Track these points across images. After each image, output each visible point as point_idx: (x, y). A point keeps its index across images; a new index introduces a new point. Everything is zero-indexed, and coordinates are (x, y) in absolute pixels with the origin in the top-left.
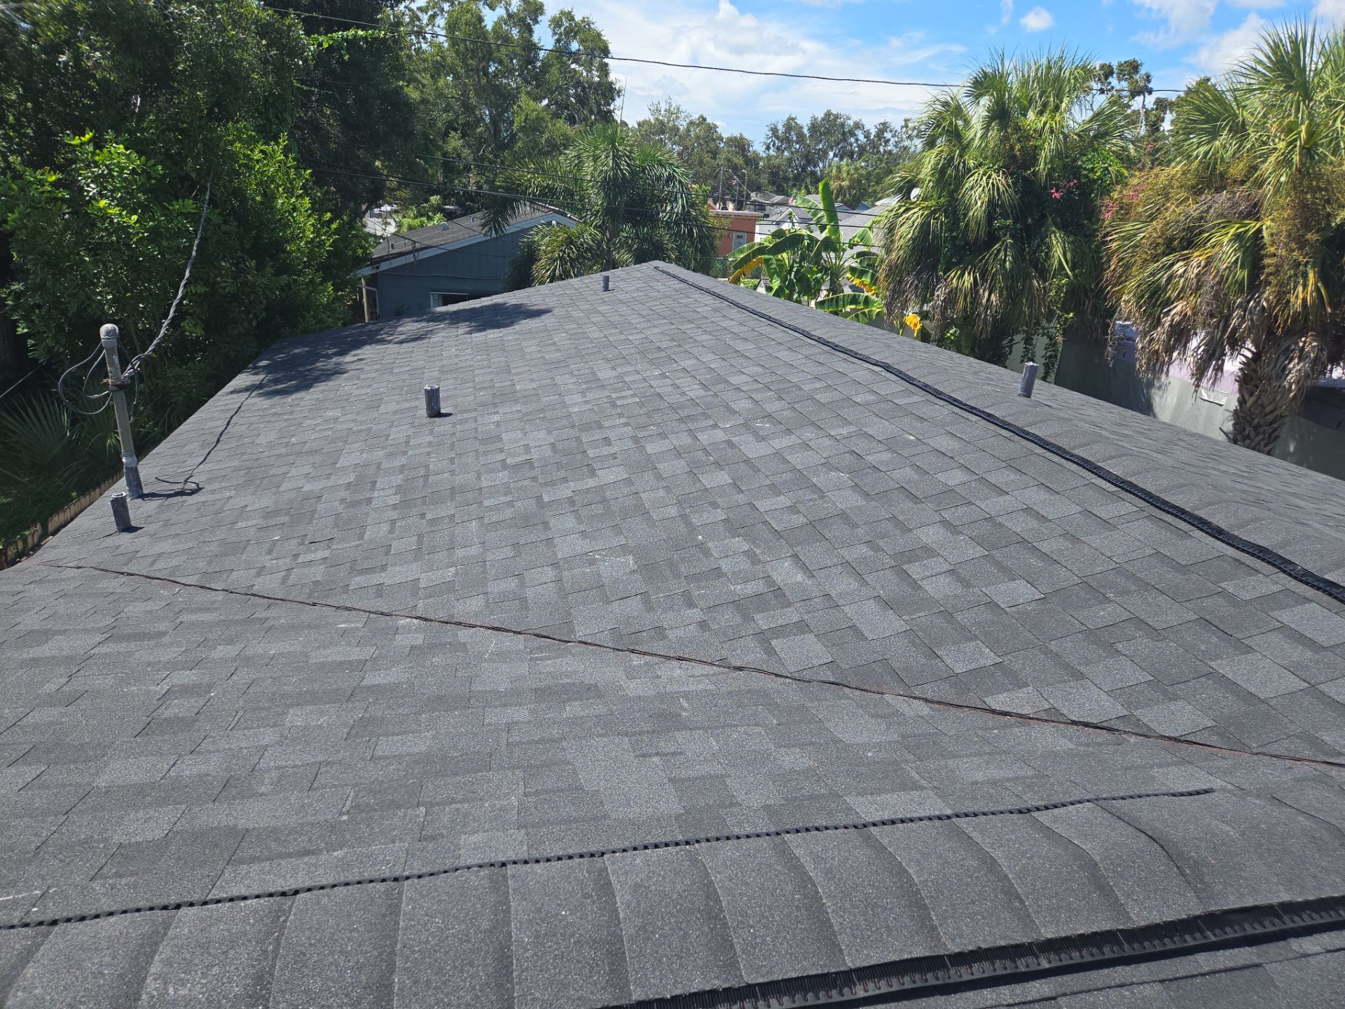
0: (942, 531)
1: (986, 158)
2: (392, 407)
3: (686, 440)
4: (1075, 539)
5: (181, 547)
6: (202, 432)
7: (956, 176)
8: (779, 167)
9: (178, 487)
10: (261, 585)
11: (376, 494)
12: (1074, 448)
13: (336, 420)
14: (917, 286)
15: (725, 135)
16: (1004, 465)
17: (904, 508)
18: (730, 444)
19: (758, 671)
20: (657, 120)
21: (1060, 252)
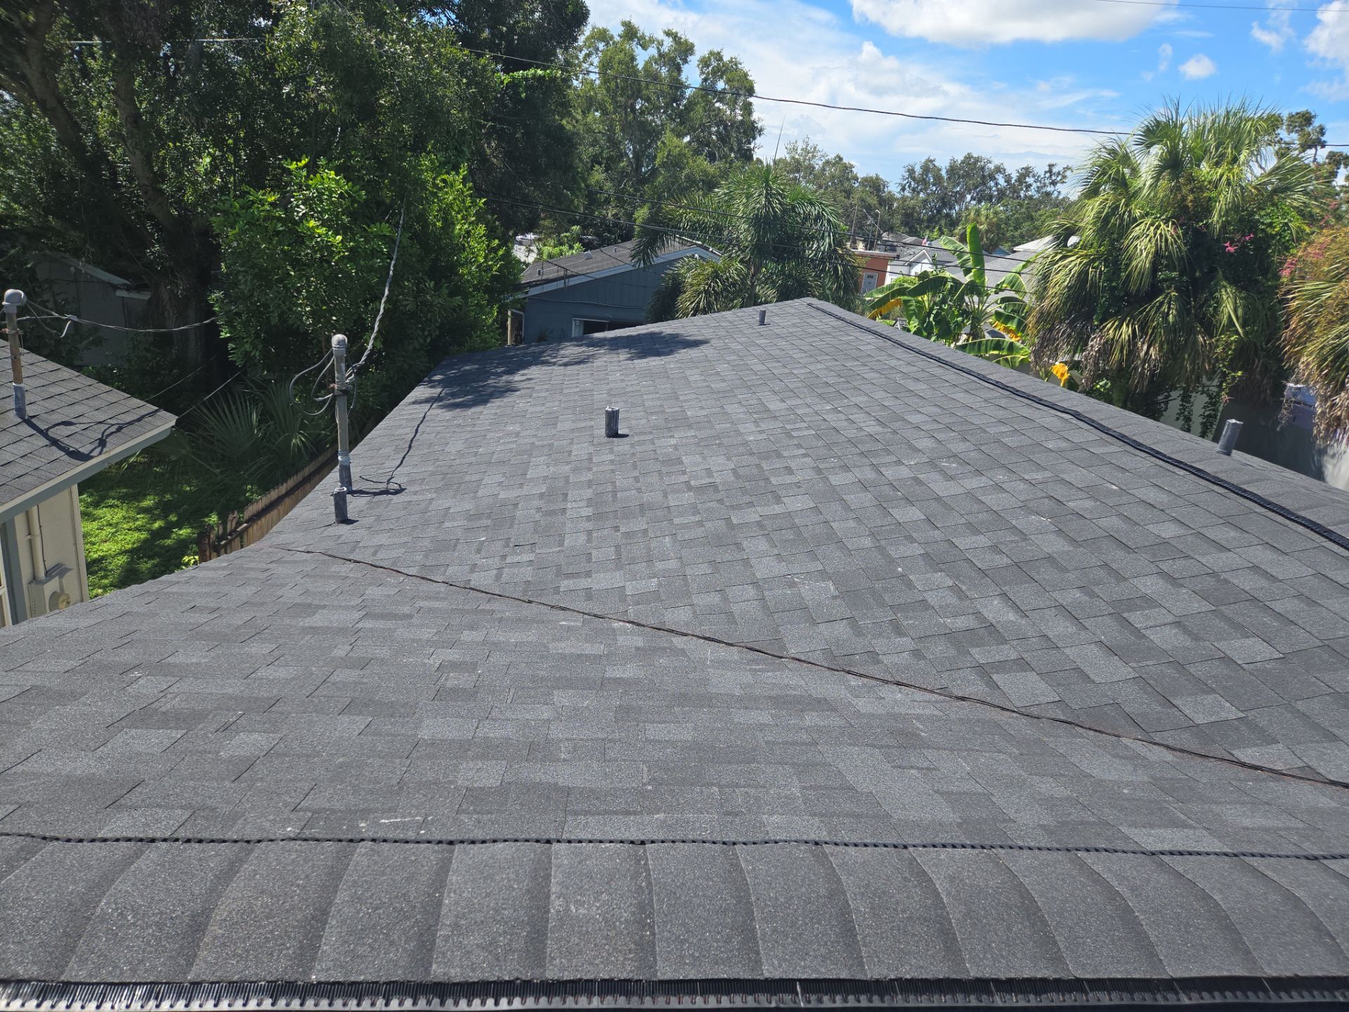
0: (1161, 582)
1: (1153, 208)
2: (568, 425)
3: (869, 474)
4: (1312, 602)
5: (397, 541)
6: (393, 438)
7: (1120, 225)
8: (914, 208)
9: (382, 487)
10: (477, 580)
11: (569, 505)
12: (1299, 509)
13: (517, 434)
15: (861, 175)
16: (1221, 521)
17: (1117, 558)
18: (916, 479)
19: (983, 702)
20: (793, 158)
21: (1230, 308)
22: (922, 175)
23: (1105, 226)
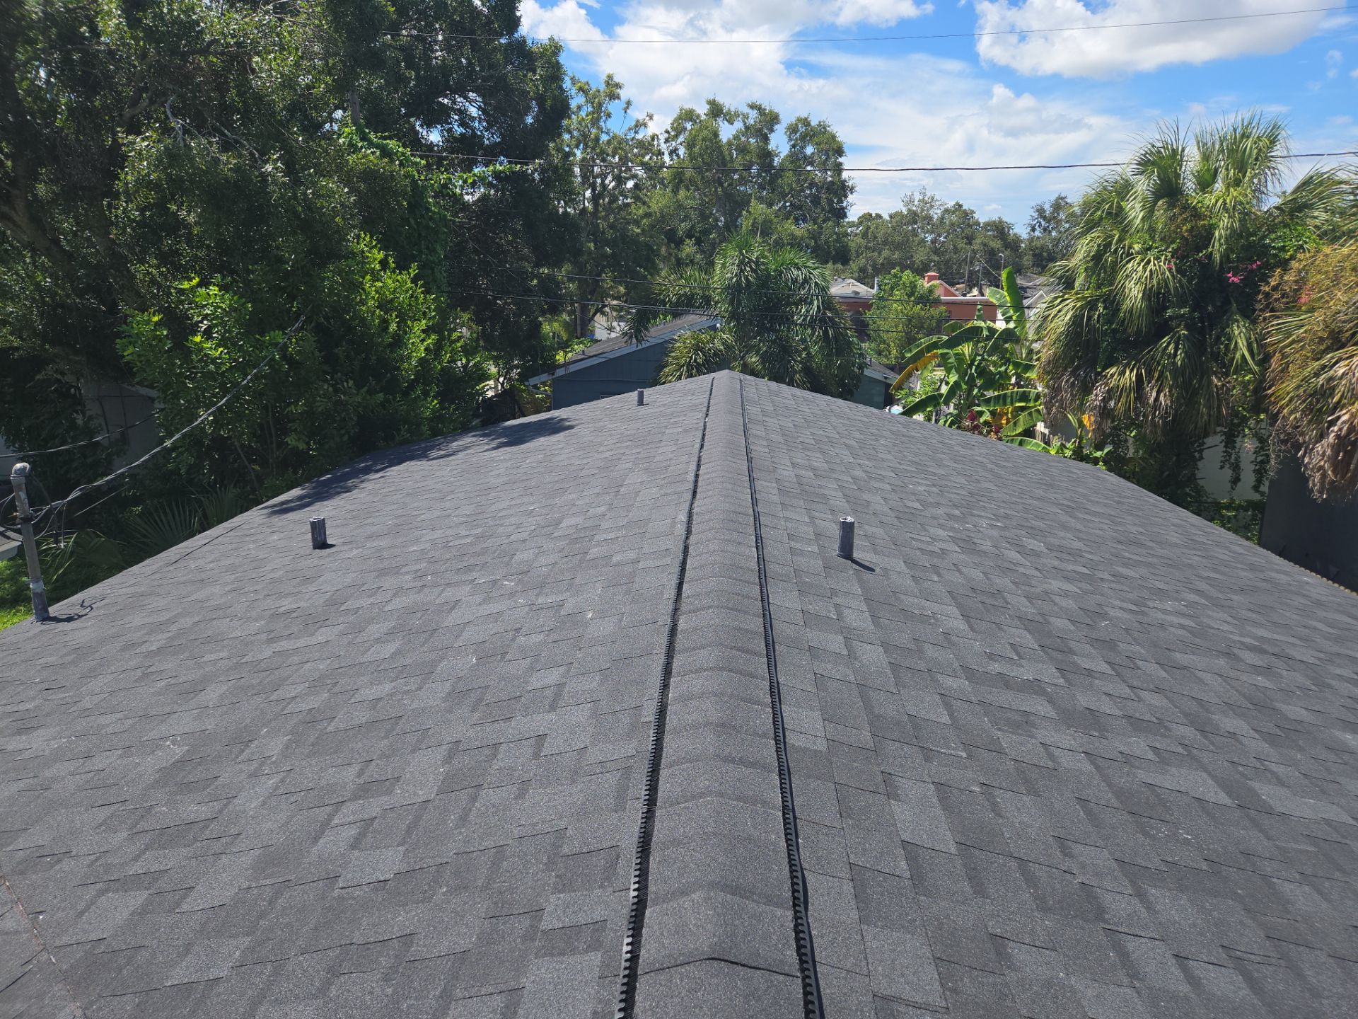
7: (1113, 262)
8: (1045, 247)
14: (1073, 383)
15: (982, 220)
20: (909, 210)
21: (1242, 343)
22: (1052, 213)
23: (1096, 265)
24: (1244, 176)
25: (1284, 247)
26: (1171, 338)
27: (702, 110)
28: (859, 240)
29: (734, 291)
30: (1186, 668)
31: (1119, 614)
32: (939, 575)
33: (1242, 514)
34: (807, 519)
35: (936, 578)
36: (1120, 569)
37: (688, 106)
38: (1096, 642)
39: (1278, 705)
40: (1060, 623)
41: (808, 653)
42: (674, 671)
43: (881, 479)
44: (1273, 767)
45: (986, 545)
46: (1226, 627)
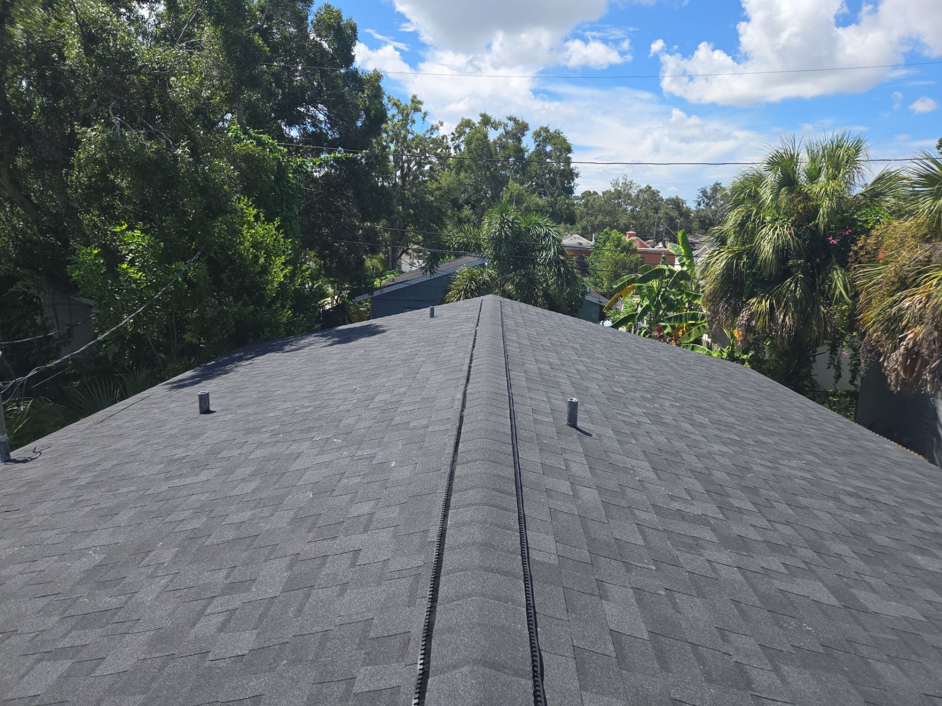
7: (753, 228)
8: (707, 216)
14: (727, 308)
15: (665, 197)
18: (299, 455)
20: (616, 190)
21: (840, 285)
22: (712, 194)
23: (741, 229)
24: (839, 173)
25: (866, 220)
26: (793, 279)
27: (476, 120)
28: (582, 208)
29: (497, 241)
30: (806, 507)
31: (761, 469)
32: (636, 439)
33: (843, 399)
34: (545, 399)
35: (634, 442)
36: (760, 437)
37: (467, 117)
38: (745, 489)
39: (870, 535)
40: (719, 475)
41: (545, 494)
42: (452, 505)
43: (597, 371)
44: (867, 579)
45: (668, 419)
46: (833, 479)
